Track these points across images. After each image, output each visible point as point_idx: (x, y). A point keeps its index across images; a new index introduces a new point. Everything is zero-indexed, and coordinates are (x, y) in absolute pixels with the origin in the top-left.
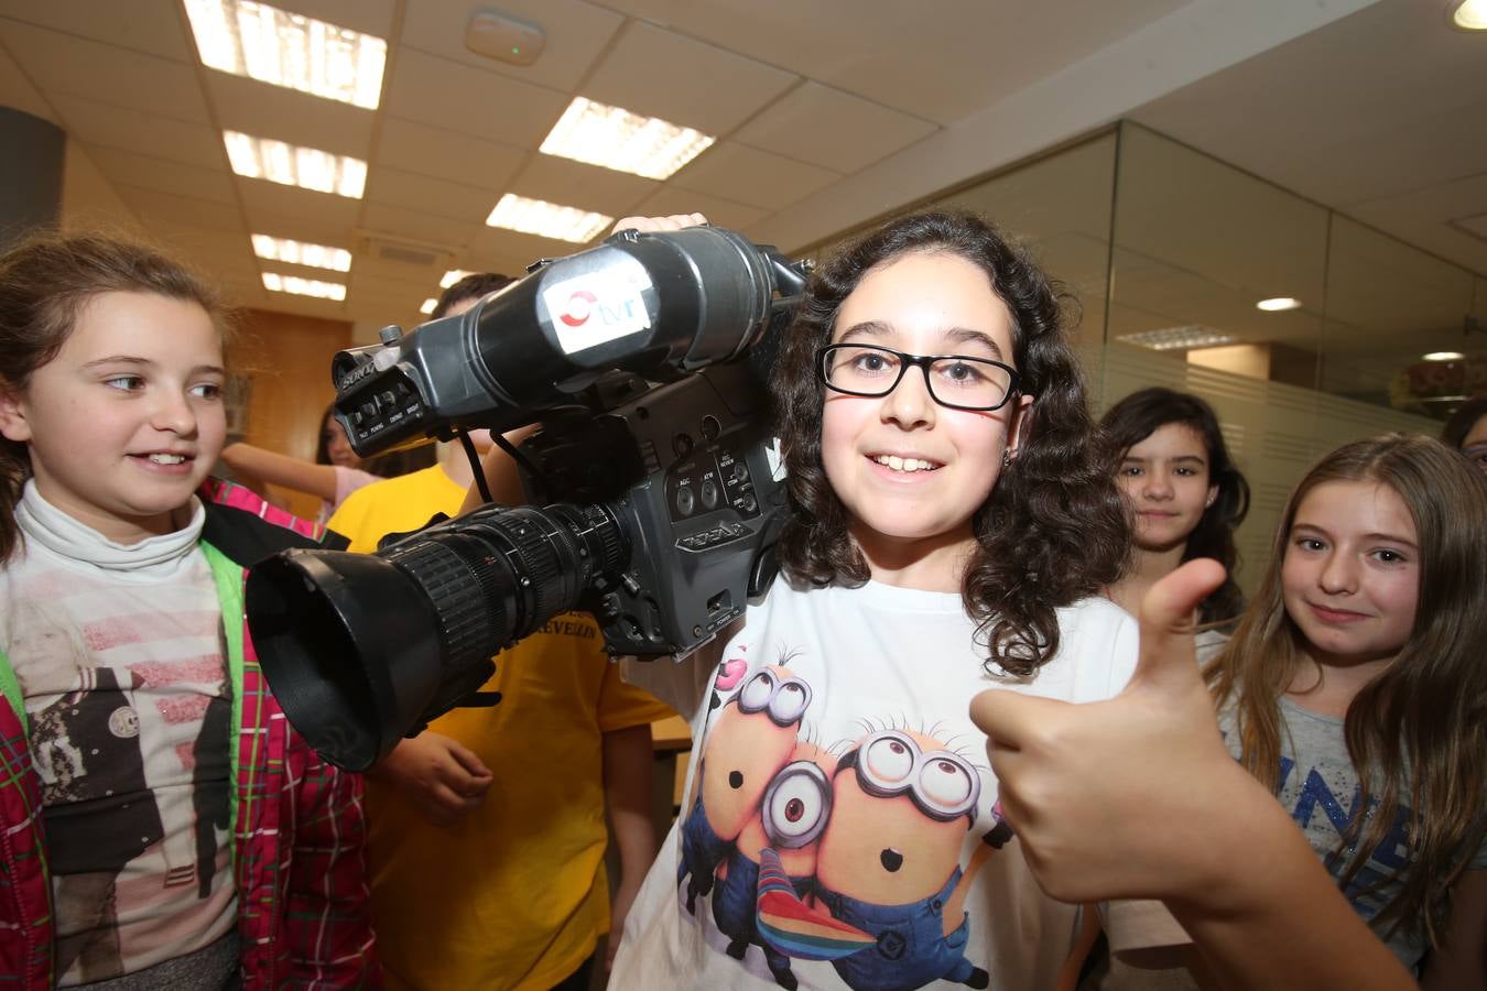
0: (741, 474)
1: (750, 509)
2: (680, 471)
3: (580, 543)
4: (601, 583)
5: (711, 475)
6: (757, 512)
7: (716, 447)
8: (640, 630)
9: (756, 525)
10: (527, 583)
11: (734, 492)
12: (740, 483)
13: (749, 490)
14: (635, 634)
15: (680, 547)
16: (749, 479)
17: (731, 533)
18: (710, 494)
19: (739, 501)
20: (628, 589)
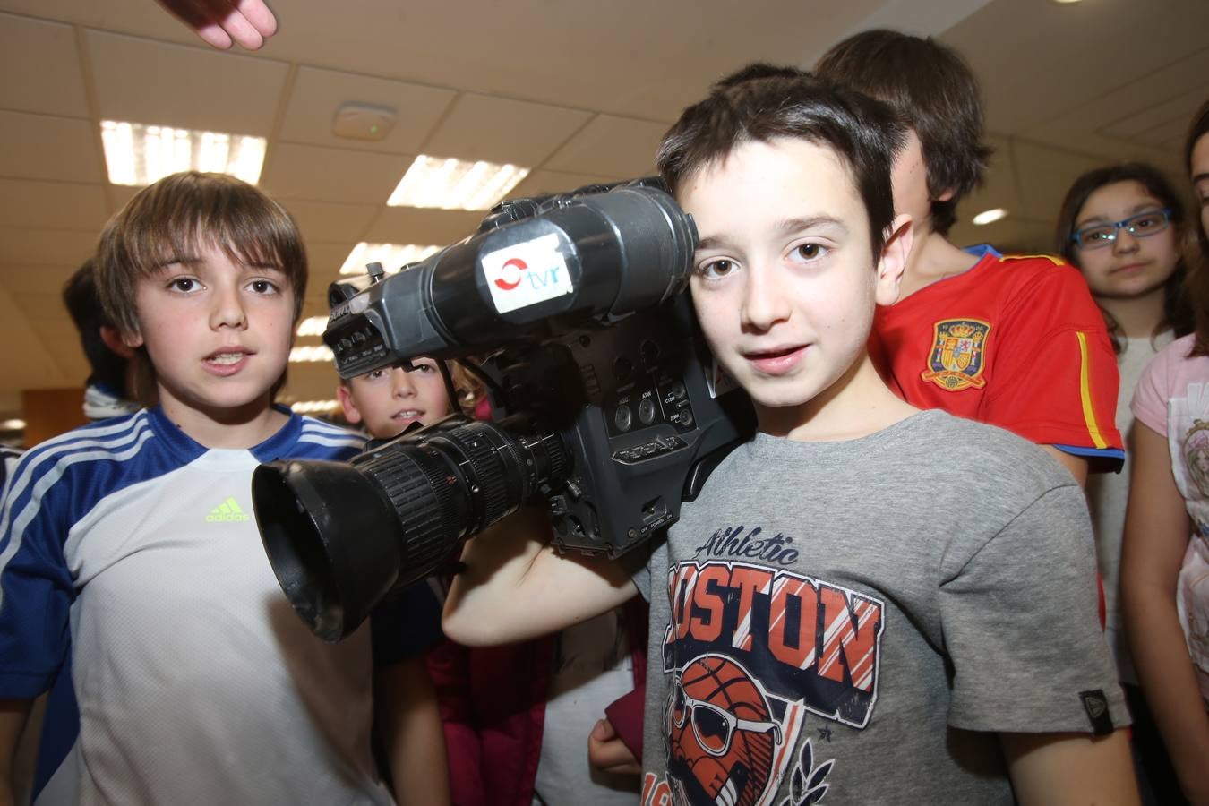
0: (679, 392)
1: (686, 424)
2: (620, 390)
3: (526, 455)
4: (546, 489)
5: (649, 394)
6: (693, 426)
7: (656, 368)
8: (581, 529)
9: (691, 438)
10: (476, 490)
11: (671, 409)
12: (677, 401)
13: (687, 406)
14: (578, 531)
15: (616, 460)
16: (686, 397)
17: (666, 447)
18: (648, 411)
19: (676, 416)
20: (570, 493)
